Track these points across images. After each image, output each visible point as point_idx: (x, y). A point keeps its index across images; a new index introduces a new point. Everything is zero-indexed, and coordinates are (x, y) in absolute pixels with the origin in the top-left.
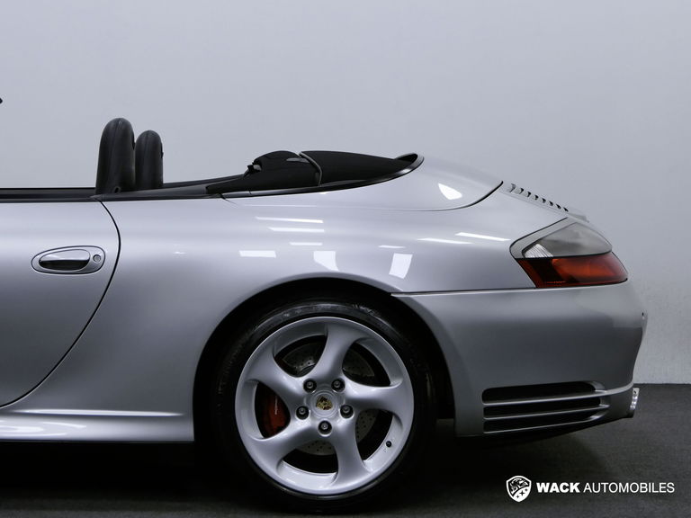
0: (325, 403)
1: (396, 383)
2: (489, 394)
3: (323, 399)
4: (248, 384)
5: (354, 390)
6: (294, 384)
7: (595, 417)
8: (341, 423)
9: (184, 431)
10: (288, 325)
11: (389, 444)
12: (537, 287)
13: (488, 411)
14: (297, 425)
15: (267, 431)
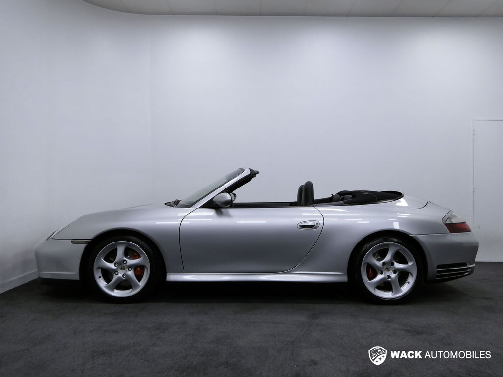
0: (387, 269)
1: (410, 263)
2: (439, 267)
3: (387, 268)
4: (365, 263)
5: (398, 265)
6: (379, 264)
7: (466, 274)
8: (393, 276)
9: (345, 279)
10: (378, 245)
11: (408, 283)
12: (451, 233)
13: (438, 272)
14: (379, 277)
15: (370, 279)
